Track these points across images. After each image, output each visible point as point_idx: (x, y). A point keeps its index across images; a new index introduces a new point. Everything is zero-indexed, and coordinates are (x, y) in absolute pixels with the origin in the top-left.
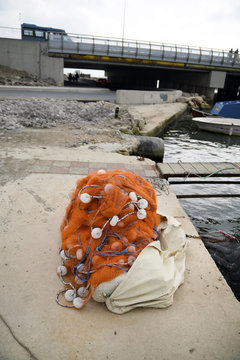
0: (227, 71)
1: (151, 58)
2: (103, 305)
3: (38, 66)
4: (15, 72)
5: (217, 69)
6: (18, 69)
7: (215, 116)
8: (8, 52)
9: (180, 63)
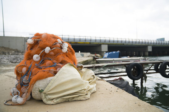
0: (108, 44)
1: (75, 41)
2: (41, 101)
3: (23, 46)
4: (12, 50)
5: (104, 44)
6: (14, 48)
7: (105, 58)
8: (9, 41)
9: (88, 42)
